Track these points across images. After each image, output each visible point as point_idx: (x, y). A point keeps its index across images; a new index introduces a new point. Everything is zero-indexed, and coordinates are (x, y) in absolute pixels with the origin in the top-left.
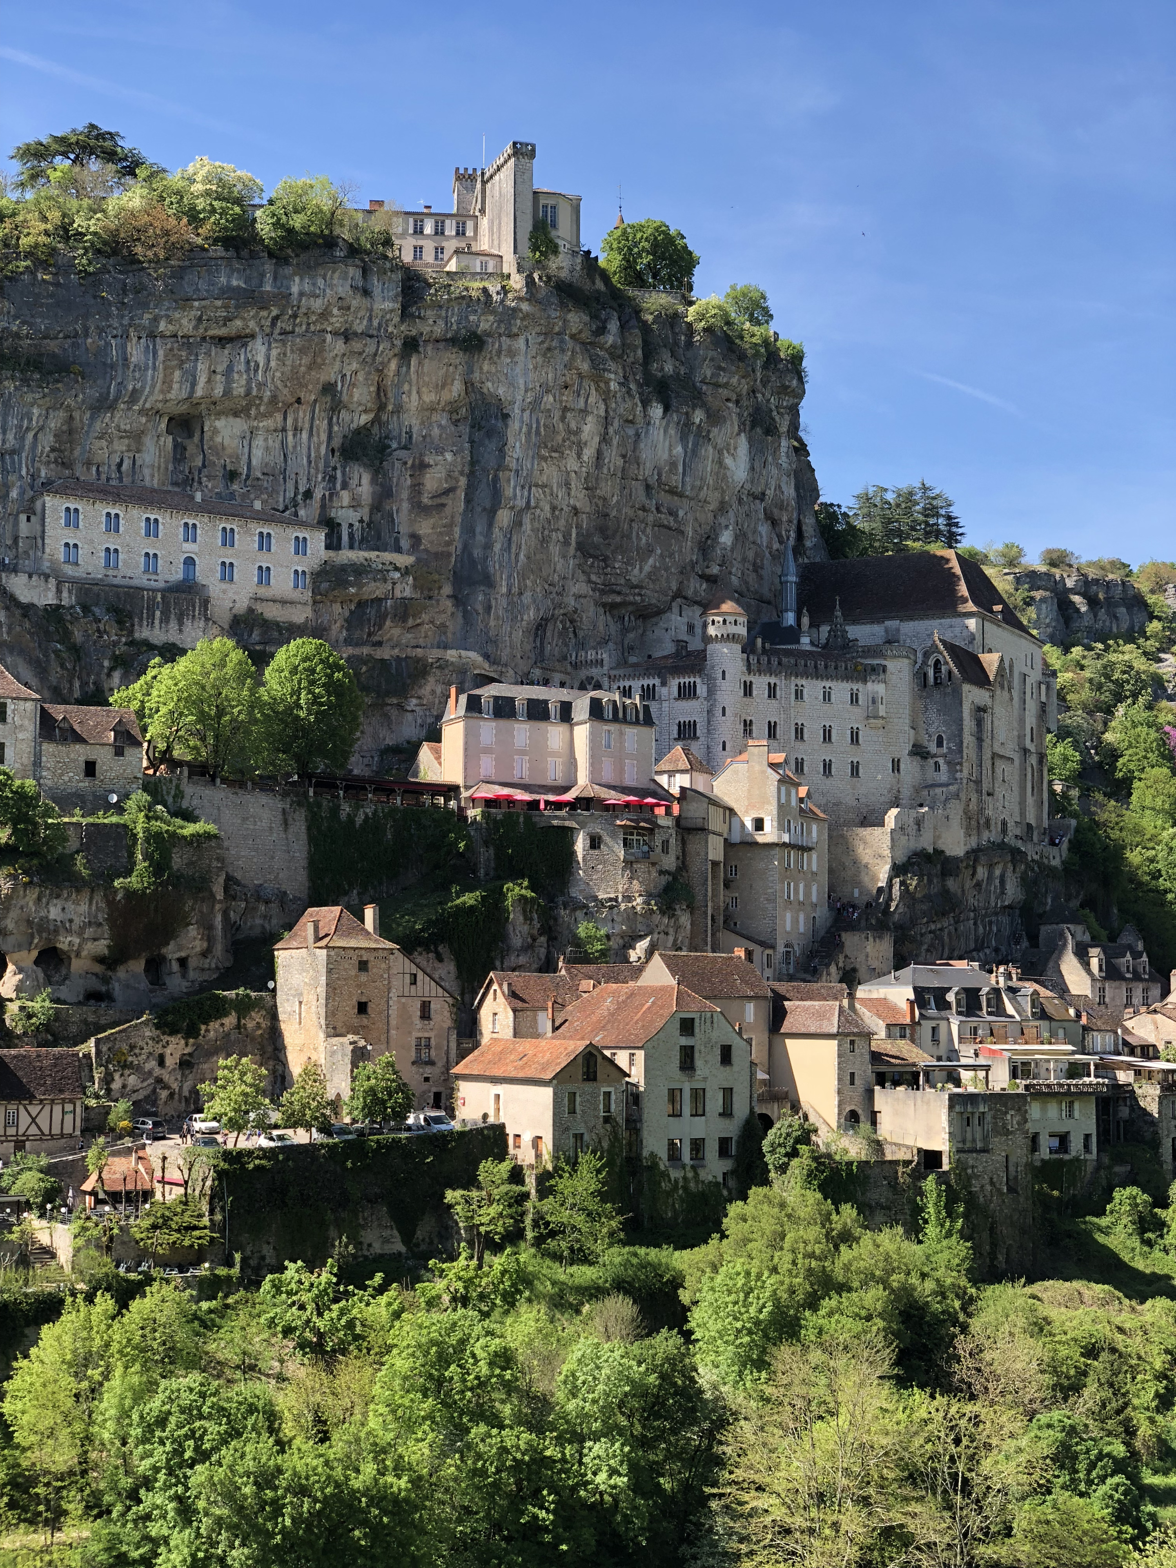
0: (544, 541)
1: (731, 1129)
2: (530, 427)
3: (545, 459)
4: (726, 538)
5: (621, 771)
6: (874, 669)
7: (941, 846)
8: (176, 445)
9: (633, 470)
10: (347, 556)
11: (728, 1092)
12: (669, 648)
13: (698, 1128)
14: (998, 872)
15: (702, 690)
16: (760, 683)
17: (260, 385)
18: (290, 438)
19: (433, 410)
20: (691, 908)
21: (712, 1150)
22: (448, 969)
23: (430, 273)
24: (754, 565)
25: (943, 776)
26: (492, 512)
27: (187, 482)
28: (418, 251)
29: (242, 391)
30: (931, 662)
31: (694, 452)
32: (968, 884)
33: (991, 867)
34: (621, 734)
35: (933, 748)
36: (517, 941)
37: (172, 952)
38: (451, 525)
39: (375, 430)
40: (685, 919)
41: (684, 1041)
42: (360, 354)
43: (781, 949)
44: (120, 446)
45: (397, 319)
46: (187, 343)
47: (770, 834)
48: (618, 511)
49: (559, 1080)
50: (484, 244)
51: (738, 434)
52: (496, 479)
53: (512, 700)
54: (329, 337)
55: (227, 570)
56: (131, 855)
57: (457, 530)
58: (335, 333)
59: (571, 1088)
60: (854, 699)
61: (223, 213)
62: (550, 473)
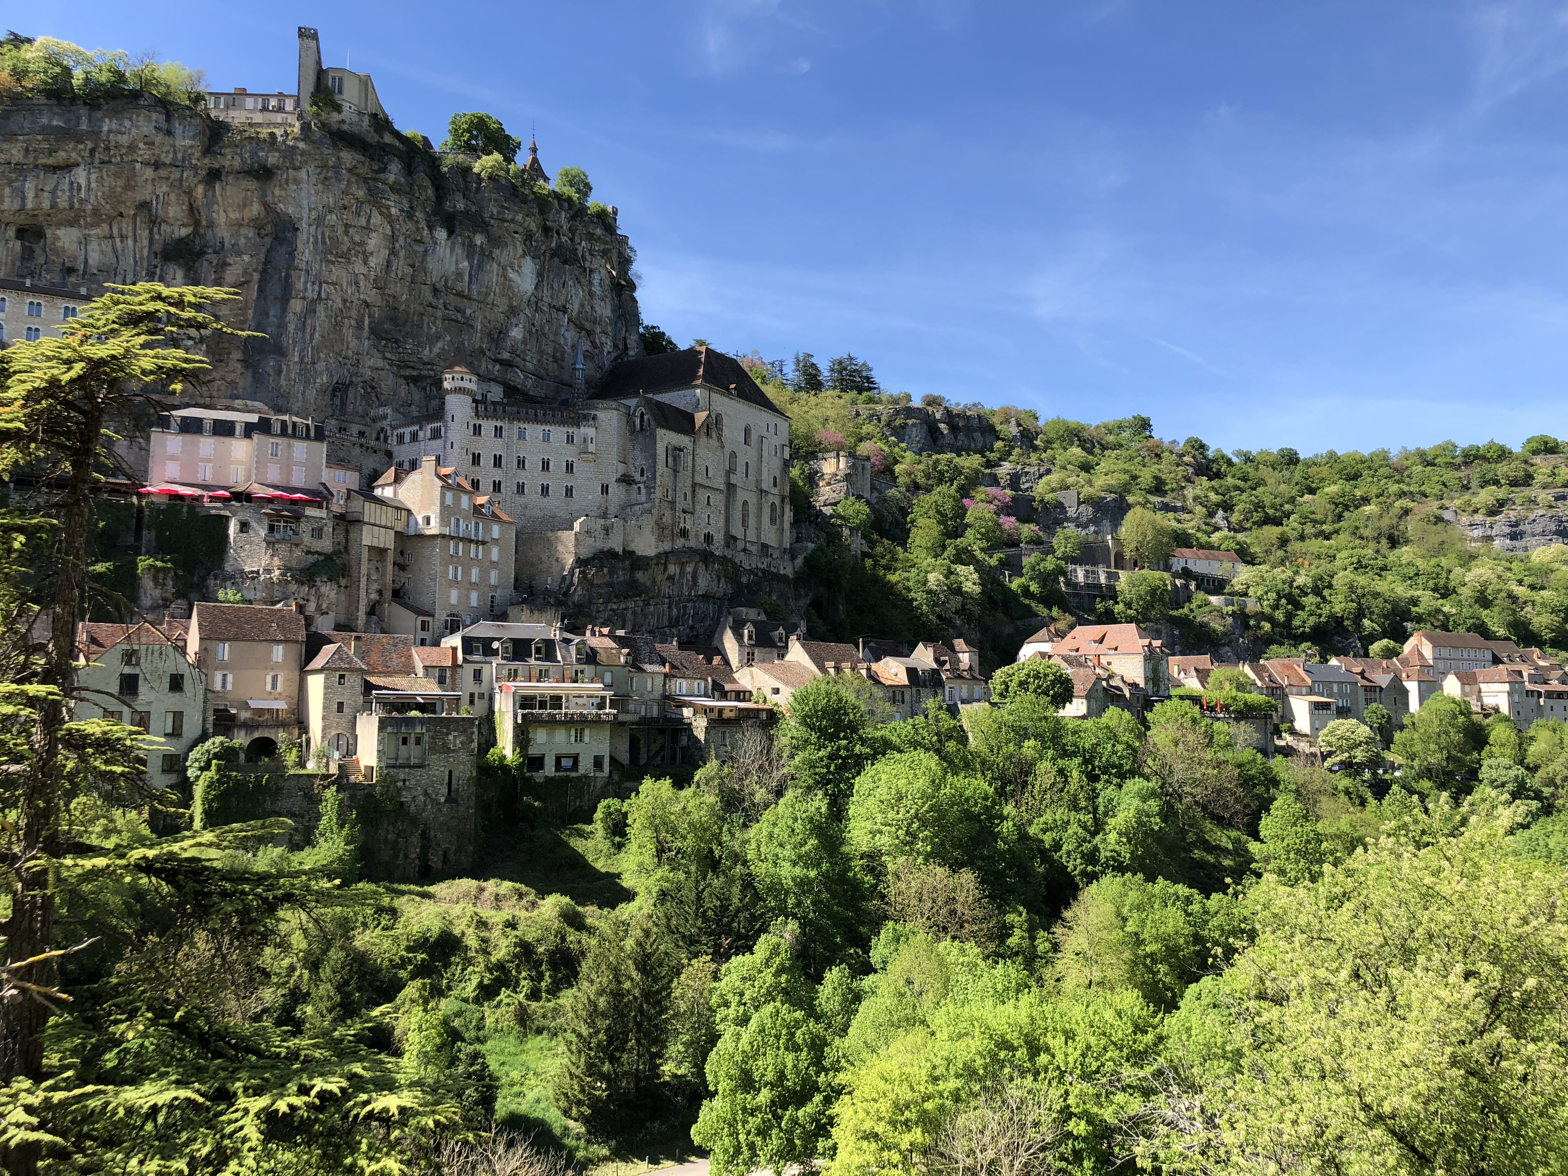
0: (337, 326)
1: (179, 747)
2: (316, 238)
3: (333, 263)
4: (517, 333)
5: (289, 475)
7: (632, 547)
8: (24, 247)
9: (421, 277)
11: (178, 716)
14: (689, 569)
15: (443, 431)
16: (488, 426)
17: (81, 201)
18: (118, 243)
19: (241, 225)
21: (154, 766)
24: (554, 357)
25: (643, 498)
26: (285, 300)
29: (66, 205)
30: (638, 414)
31: (480, 267)
32: (659, 578)
33: (683, 565)
34: (290, 446)
35: (637, 477)
38: (245, 309)
39: (197, 241)
41: (128, 670)
42: (167, 179)
43: (442, 616)
45: (197, 155)
46: (18, 170)
47: (434, 529)
48: (408, 306)
51: (523, 256)
52: (288, 276)
53: (200, 420)
54: (138, 166)
57: (251, 312)
58: (144, 163)
60: (570, 439)
61: (47, 71)
62: (338, 273)
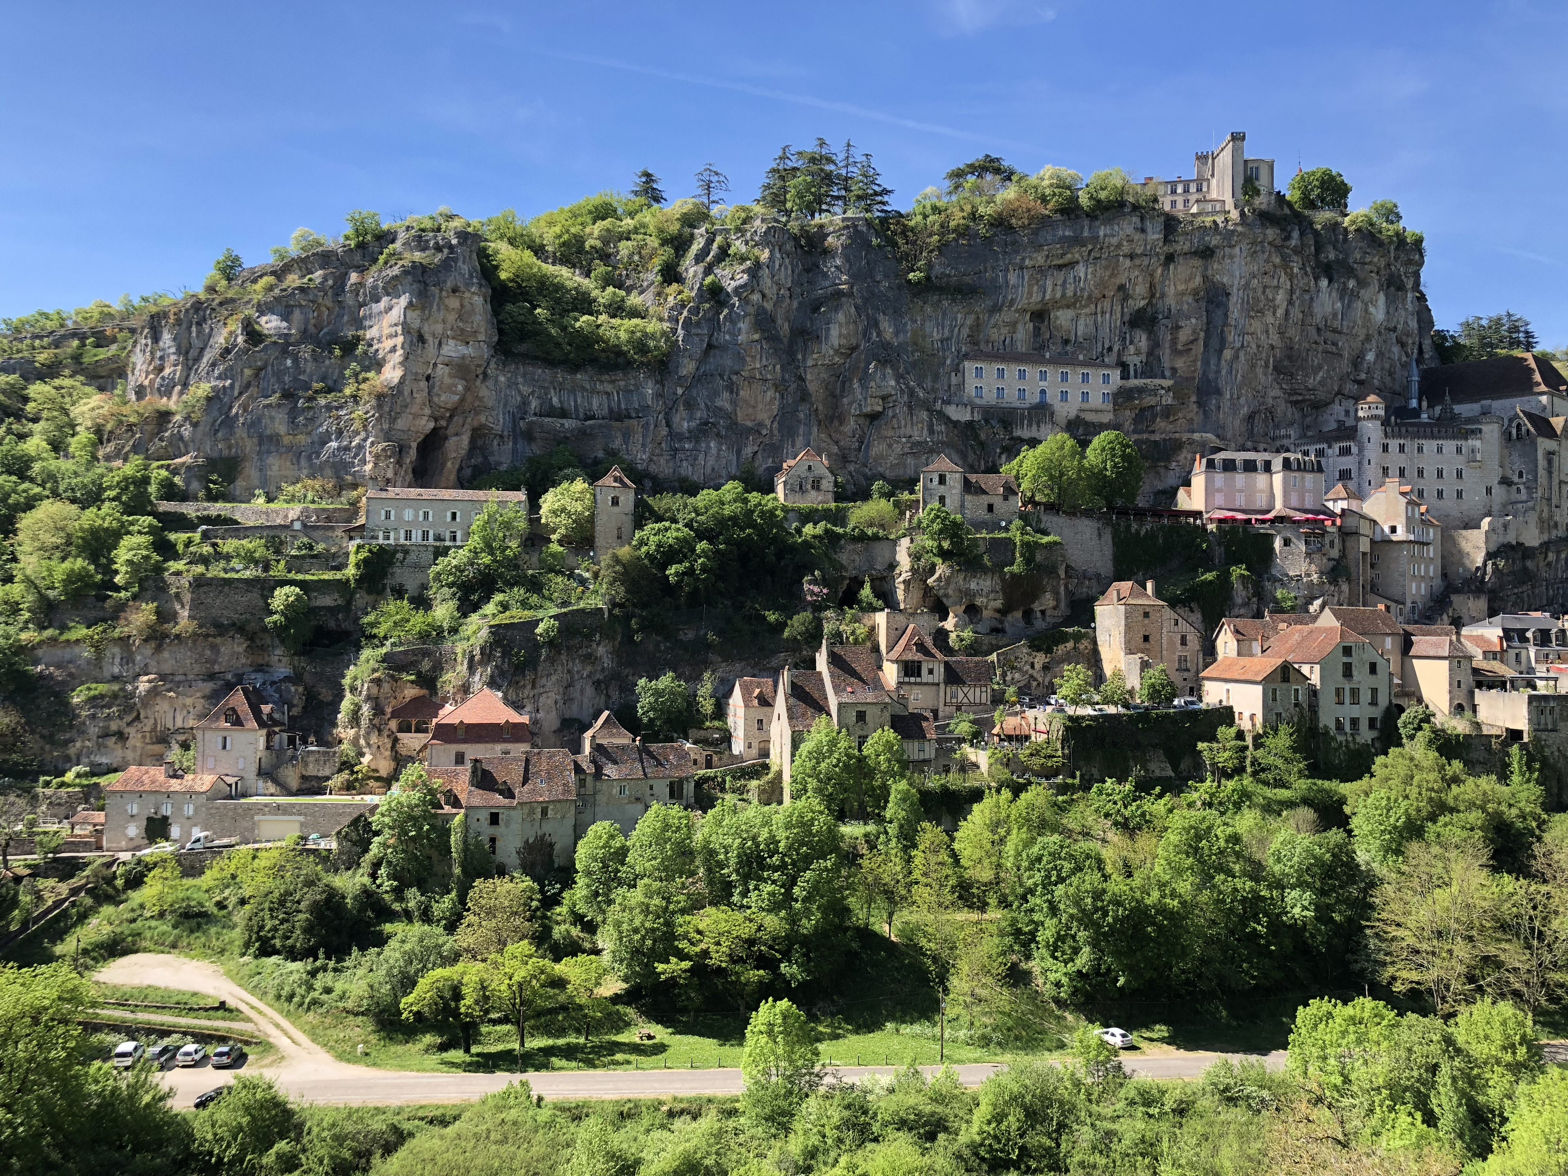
0: (1253, 366)
1: (1377, 712)
2: (1243, 299)
3: (1253, 317)
4: (1370, 357)
5: (1303, 500)
6: (1473, 432)
7: (1521, 540)
8: (1035, 328)
9: (1308, 320)
10: (1133, 382)
11: (1374, 691)
12: (1333, 426)
13: (1355, 711)
15: (1354, 450)
16: (1394, 444)
17: (1082, 290)
18: (1099, 318)
19: (1183, 294)
20: (1349, 580)
21: (1364, 725)
22: (1197, 617)
23: (1181, 216)
24: (1389, 371)
25: (1523, 496)
26: (1220, 352)
27: (1041, 348)
28: (1174, 203)
29: (1071, 294)
30: (1514, 424)
31: (1349, 306)
32: (1542, 564)
34: (1303, 478)
35: (1516, 479)
36: (1239, 601)
37: (1037, 607)
38: (1195, 361)
39: (1149, 309)
40: (1345, 587)
41: (1346, 660)
42: (1140, 266)
43: (1409, 604)
44: (1004, 331)
45: (1161, 244)
46: (1041, 271)
47: (1401, 534)
48: (1300, 345)
49: (1266, 681)
50: (1214, 195)
51: (1378, 292)
53: (1234, 461)
54: (1121, 258)
55: (1064, 394)
56: (1013, 554)
57: (1199, 364)
58: (1125, 256)
59: (1273, 686)
60: (1459, 450)
61: (1060, 195)
62: (1256, 326)
